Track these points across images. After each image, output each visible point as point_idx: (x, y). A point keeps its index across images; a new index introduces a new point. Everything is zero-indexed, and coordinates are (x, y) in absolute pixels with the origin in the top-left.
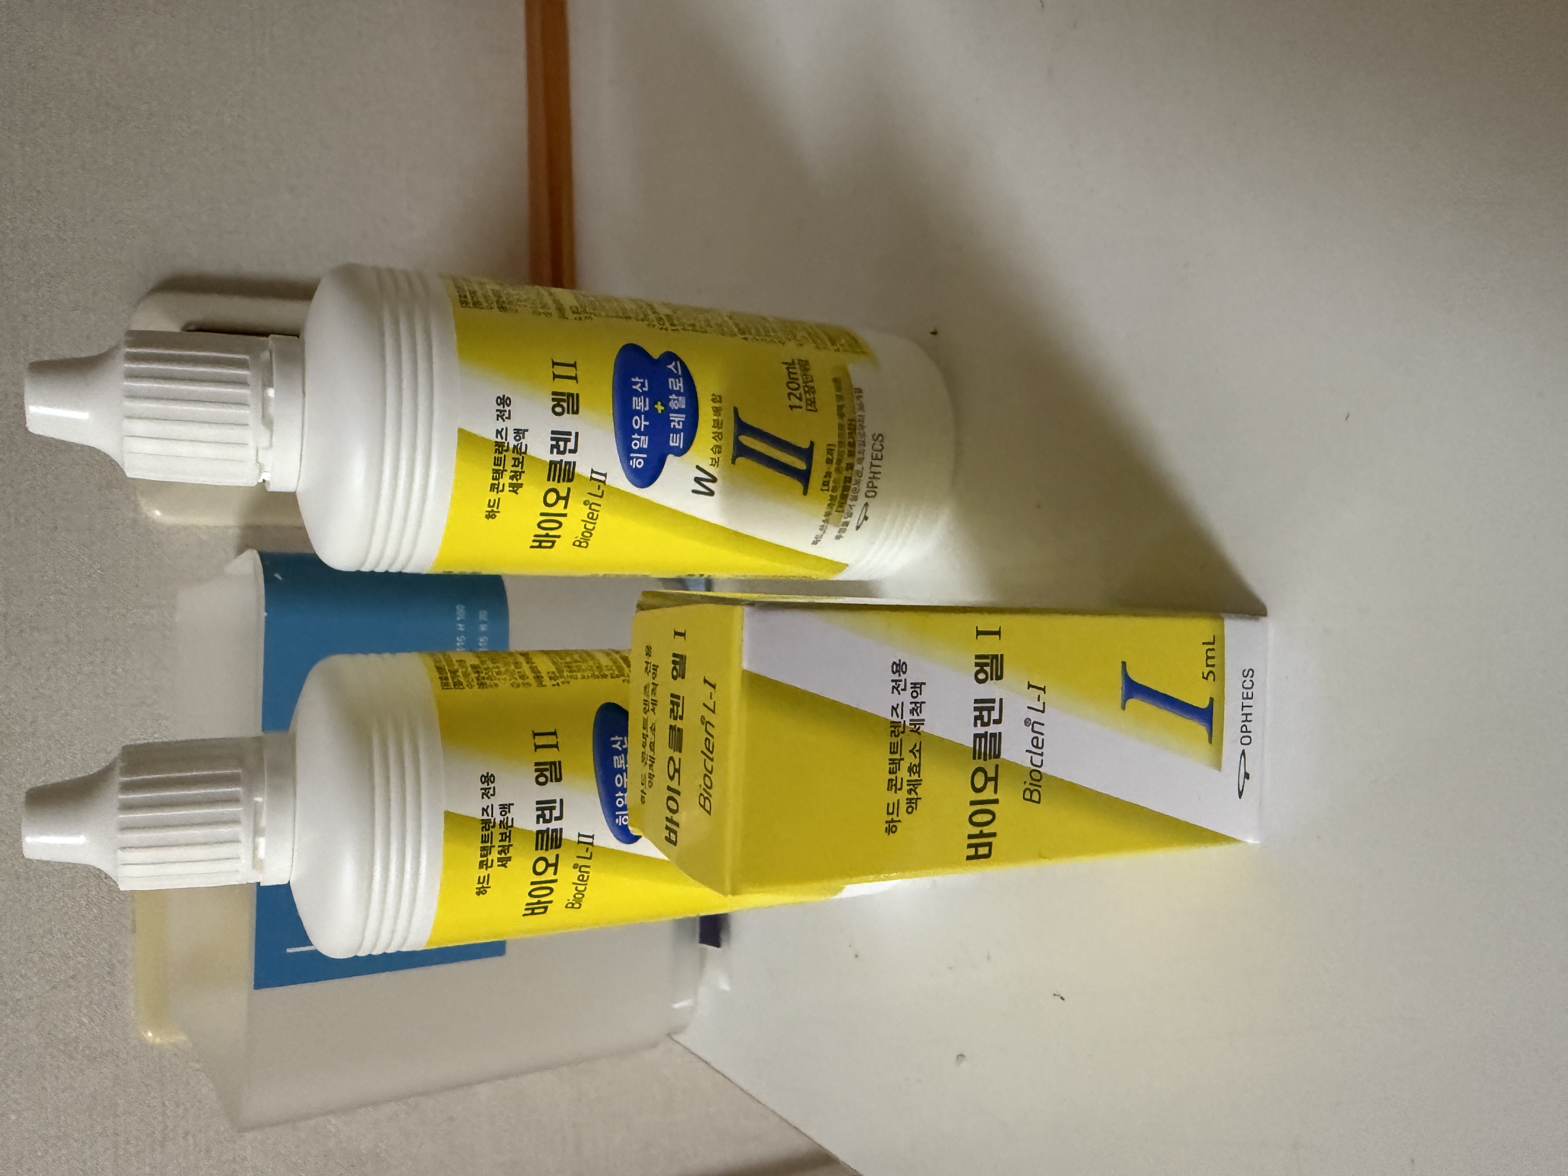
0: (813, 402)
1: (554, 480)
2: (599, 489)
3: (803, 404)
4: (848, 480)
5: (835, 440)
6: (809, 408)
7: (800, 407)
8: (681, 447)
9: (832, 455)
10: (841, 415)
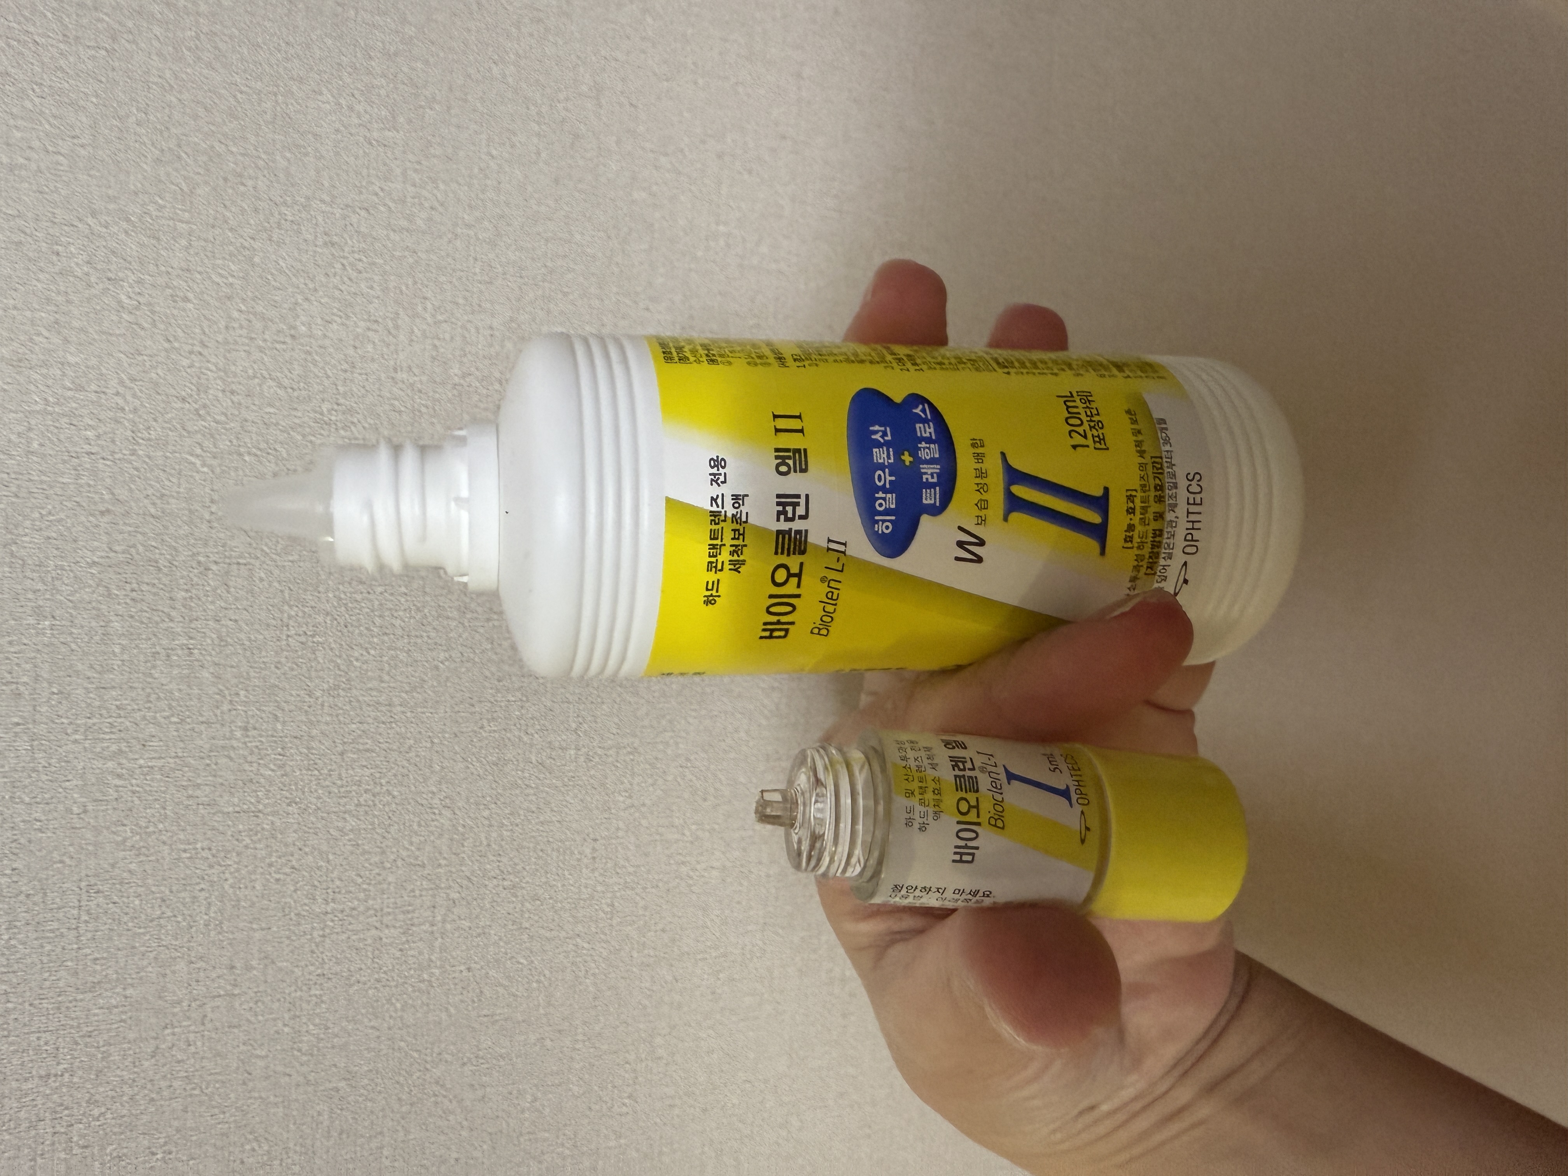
0: (1101, 439)
1: (782, 553)
2: (838, 560)
3: (1090, 442)
4: (1158, 533)
5: (1136, 483)
6: (1098, 445)
7: (1088, 446)
8: (938, 504)
9: (1133, 502)
10: (1142, 453)
